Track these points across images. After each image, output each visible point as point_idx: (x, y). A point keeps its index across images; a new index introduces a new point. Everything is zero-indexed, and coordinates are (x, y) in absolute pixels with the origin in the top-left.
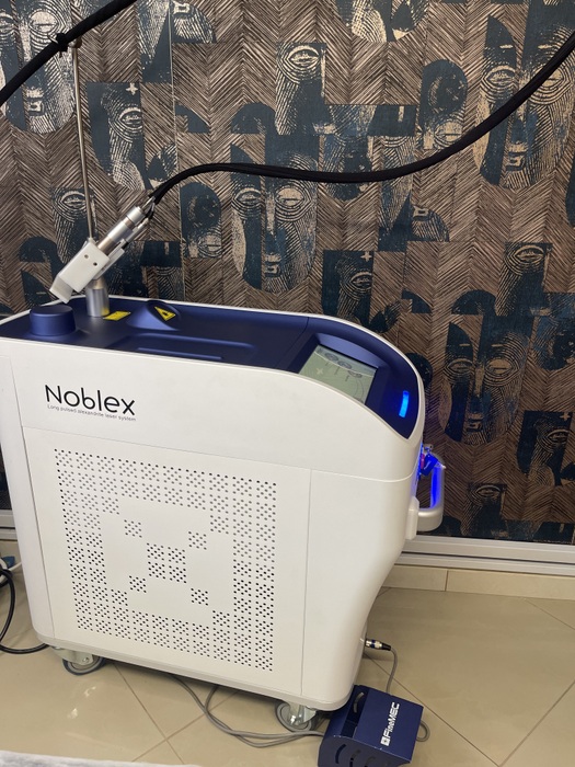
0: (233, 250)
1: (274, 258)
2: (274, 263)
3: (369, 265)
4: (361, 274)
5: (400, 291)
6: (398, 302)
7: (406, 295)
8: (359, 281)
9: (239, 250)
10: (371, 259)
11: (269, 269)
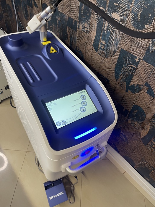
0: (92, 32)
1: (104, 43)
2: (103, 45)
3: (137, 64)
4: (132, 66)
5: (145, 82)
6: (143, 86)
7: (147, 84)
8: (130, 68)
9: (94, 33)
10: (138, 62)
11: (101, 46)
